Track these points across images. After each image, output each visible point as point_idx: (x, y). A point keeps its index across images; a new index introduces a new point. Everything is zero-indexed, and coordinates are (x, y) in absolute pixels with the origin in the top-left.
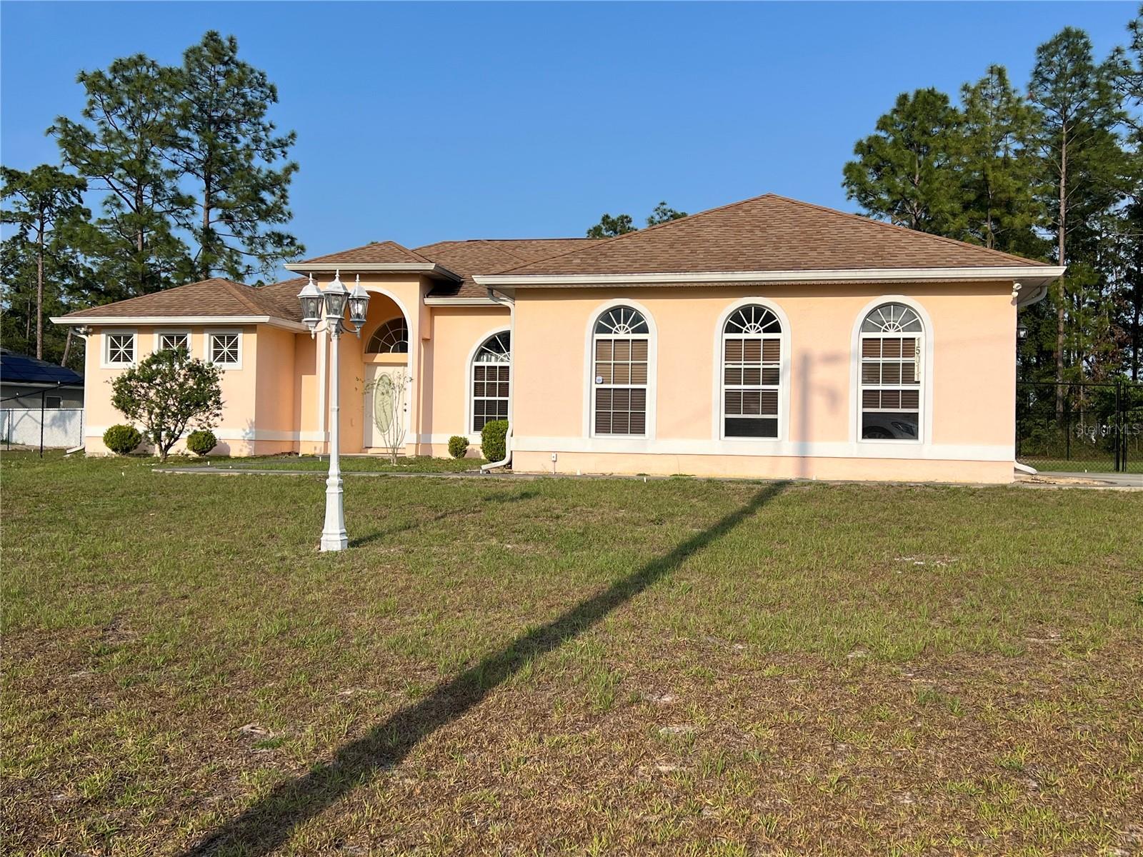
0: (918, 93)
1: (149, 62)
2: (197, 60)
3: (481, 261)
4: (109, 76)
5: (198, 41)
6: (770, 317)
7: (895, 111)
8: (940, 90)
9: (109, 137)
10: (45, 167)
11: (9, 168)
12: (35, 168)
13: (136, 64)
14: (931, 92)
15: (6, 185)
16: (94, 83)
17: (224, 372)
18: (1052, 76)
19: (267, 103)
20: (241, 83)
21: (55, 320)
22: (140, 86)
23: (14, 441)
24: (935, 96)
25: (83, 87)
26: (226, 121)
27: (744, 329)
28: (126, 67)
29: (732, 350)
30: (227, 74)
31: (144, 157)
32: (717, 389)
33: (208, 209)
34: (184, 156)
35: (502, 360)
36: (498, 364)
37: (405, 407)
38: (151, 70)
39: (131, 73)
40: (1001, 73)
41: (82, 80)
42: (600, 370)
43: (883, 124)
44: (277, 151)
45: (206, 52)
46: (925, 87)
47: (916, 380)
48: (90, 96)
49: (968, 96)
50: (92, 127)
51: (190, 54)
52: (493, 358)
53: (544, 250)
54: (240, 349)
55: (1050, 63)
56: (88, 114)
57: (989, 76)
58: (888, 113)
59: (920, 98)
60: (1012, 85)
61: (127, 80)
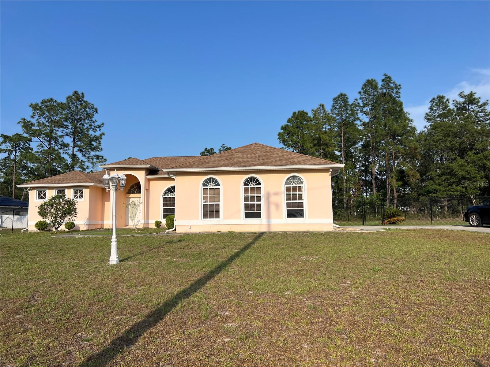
1: (54, 100)
2: (70, 100)
3: (165, 164)
4: (40, 105)
5: (71, 94)
6: (257, 180)
7: (292, 117)
8: (305, 111)
9: (39, 125)
10: (17, 134)
11: (5, 134)
12: (14, 135)
13: (50, 101)
14: (303, 111)
15: (3, 140)
16: (35, 107)
17: (78, 202)
18: (338, 107)
19: (94, 113)
20: (86, 107)
21: (18, 186)
22: (52, 108)
23: (3, 227)
24: (304, 113)
25: (31, 108)
26: (80, 119)
27: (250, 184)
28: (46, 102)
29: (246, 191)
30: (81, 105)
31: (52, 131)
32: (242, 204)
33: (74, 148)
34: (66, 131)
35: (173, 195)
36: (171, 196)
37: (140, 211)
38: (55, 103)
39: (48, 104)
40: (323, 106)
41: (31, 106)
42: (205, 198)
43: (289, 121)
44: (98, 129)
45: (74, 97)
46: (301, 110)
47: (302, 199)
48: (34, 111)
49: (314, 112)
50: (34, 121)
51: (68, 98)
52: (170, 194)
53: (186, 160)
54: (83, 194)
55: (337, 103)
56: (32, 117)
57: (320, 107)
58: (290, 117)
59: (300, 113)
60: (326, 109)
61: (46, 106)
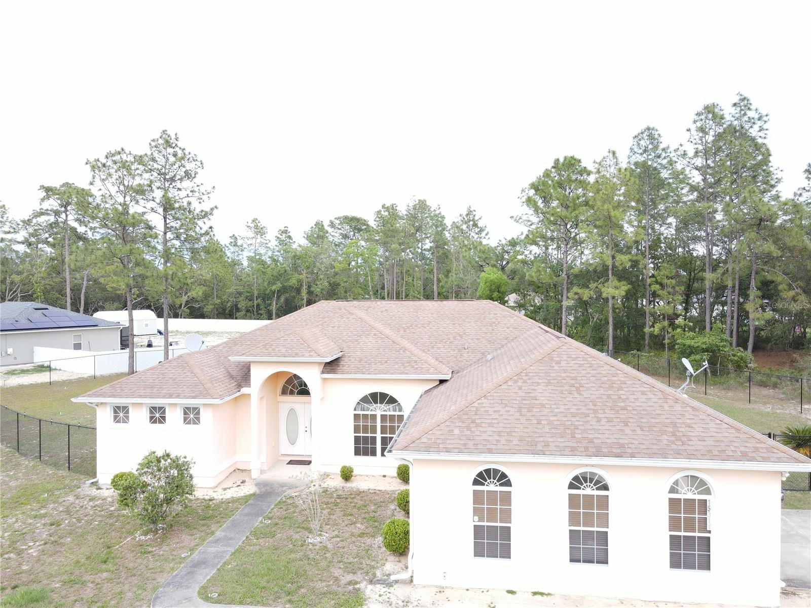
0: (565, 158)
1: (128, 152)
2: (156, 146)
4: (104, 161)
6: (601, 479)
7: (553, 167)
8: (577, 157)
10: (67, 183)
11: (46, 185)
14: (572, 158)
16: (96, 166)
18: (641, 151)
19: (199, 170)
24: (575, 160)
27: (582, 487)
29: (573, 501)
32: (564, 529)
33: (166, 233)
35: (372, 410)
36: (370, 413)
37: (306, 429)
38: (129, 156)
39: (117, 158)
40: (614, 153)
41: (87, 163)
42: (476, 511)
43: (547, 174)
44: (205, 197)
45: (161, 141)
46: (570, 155)
47: (708, 529)
48: (93, 173)
50: (94, 191)
51: (152, 143)
52: (366, 409)
54: (201, 416)
55: (639, 144)
56: (91, 184)
59: (567, 161)
